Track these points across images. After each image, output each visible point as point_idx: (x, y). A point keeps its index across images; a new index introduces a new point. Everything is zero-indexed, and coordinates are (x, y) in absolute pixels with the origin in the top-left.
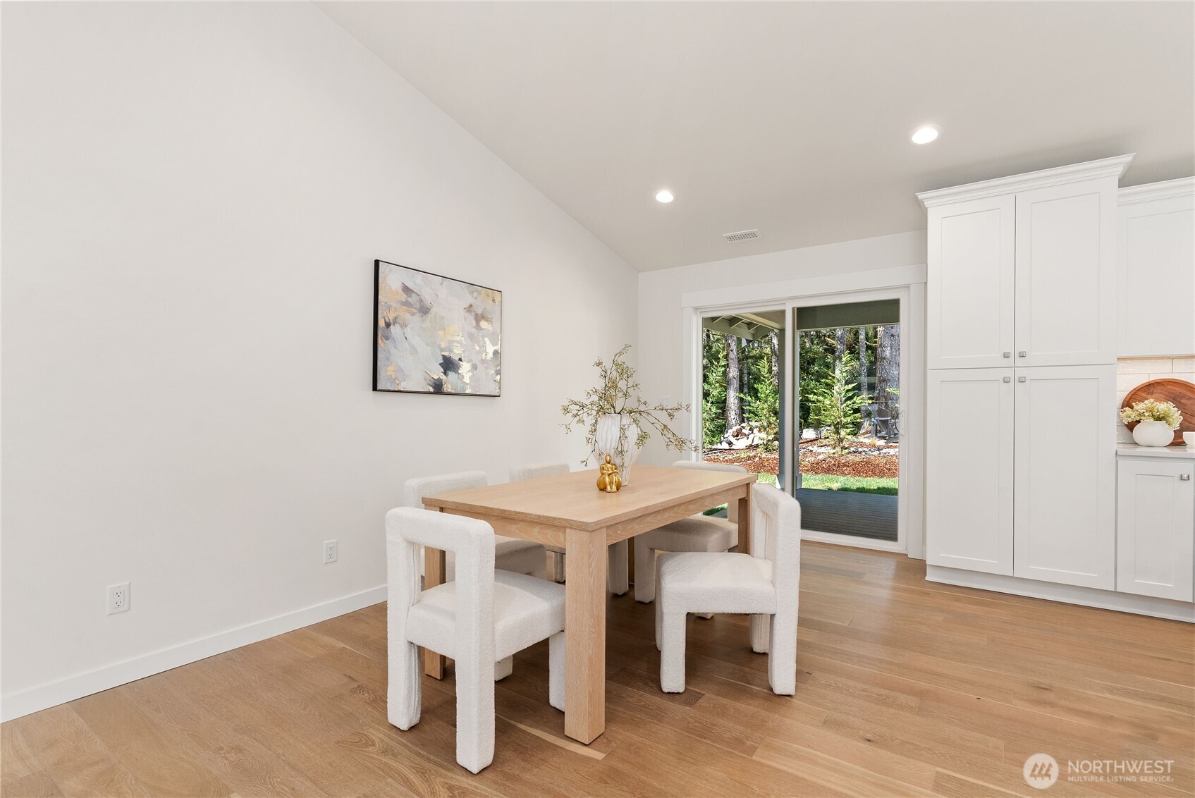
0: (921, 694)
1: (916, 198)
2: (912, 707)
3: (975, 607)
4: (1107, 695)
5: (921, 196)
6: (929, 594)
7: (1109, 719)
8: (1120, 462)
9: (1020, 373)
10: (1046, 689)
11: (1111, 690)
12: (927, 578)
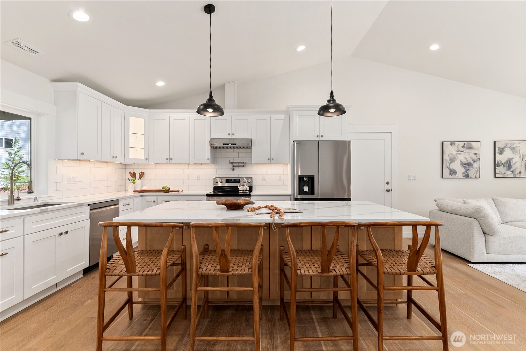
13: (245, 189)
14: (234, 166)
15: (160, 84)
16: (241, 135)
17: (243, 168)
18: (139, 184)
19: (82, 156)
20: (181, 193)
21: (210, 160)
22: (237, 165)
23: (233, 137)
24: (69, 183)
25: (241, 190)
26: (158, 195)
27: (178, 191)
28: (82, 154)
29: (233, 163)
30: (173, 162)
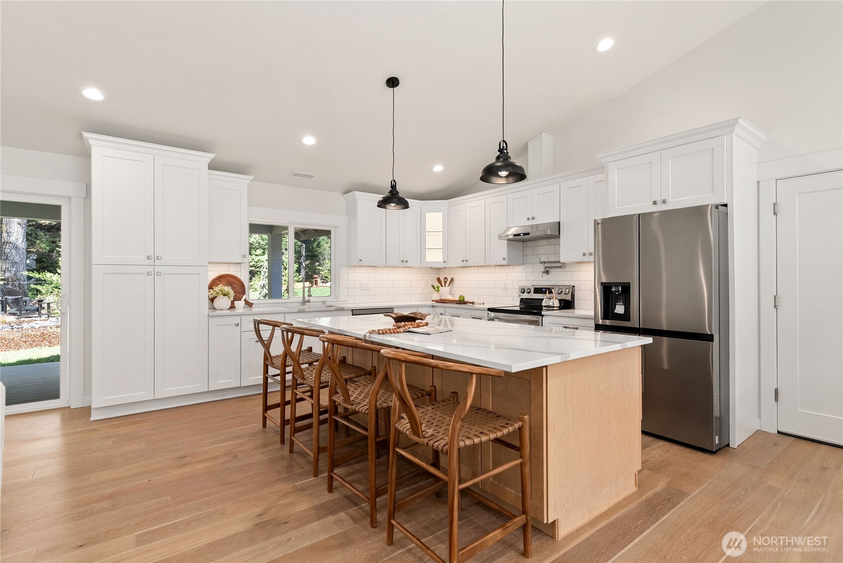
0: (111, 497)
1: (81, 137)
2: (107, 508)
3: (131, 427)
4: (214, 446)
5: (86, 135)
6: (96, 429)
7: (216, 457)
8: (210, 319)
9: (158, 269)
10: (185, 457)
11: (214, 443)
12: (92, 419)
13: (551, 304)
14: (546, 268)
15: (438, 168)
16: (546, 217)
17: (560, 270)
18: (445, 293)
19: (361, 262)
20: (477, 306)
21: (506, 259)
22: (553, 265)
23: (535, 222)
24: (361, 289)
25: (545, 306)
26: (446, 307)
27: (473, 303)
28: (361, 260)
29: (545, 263)
30: (469, 264)
